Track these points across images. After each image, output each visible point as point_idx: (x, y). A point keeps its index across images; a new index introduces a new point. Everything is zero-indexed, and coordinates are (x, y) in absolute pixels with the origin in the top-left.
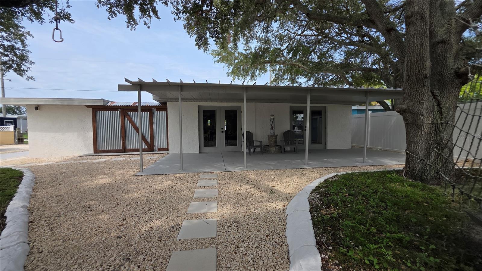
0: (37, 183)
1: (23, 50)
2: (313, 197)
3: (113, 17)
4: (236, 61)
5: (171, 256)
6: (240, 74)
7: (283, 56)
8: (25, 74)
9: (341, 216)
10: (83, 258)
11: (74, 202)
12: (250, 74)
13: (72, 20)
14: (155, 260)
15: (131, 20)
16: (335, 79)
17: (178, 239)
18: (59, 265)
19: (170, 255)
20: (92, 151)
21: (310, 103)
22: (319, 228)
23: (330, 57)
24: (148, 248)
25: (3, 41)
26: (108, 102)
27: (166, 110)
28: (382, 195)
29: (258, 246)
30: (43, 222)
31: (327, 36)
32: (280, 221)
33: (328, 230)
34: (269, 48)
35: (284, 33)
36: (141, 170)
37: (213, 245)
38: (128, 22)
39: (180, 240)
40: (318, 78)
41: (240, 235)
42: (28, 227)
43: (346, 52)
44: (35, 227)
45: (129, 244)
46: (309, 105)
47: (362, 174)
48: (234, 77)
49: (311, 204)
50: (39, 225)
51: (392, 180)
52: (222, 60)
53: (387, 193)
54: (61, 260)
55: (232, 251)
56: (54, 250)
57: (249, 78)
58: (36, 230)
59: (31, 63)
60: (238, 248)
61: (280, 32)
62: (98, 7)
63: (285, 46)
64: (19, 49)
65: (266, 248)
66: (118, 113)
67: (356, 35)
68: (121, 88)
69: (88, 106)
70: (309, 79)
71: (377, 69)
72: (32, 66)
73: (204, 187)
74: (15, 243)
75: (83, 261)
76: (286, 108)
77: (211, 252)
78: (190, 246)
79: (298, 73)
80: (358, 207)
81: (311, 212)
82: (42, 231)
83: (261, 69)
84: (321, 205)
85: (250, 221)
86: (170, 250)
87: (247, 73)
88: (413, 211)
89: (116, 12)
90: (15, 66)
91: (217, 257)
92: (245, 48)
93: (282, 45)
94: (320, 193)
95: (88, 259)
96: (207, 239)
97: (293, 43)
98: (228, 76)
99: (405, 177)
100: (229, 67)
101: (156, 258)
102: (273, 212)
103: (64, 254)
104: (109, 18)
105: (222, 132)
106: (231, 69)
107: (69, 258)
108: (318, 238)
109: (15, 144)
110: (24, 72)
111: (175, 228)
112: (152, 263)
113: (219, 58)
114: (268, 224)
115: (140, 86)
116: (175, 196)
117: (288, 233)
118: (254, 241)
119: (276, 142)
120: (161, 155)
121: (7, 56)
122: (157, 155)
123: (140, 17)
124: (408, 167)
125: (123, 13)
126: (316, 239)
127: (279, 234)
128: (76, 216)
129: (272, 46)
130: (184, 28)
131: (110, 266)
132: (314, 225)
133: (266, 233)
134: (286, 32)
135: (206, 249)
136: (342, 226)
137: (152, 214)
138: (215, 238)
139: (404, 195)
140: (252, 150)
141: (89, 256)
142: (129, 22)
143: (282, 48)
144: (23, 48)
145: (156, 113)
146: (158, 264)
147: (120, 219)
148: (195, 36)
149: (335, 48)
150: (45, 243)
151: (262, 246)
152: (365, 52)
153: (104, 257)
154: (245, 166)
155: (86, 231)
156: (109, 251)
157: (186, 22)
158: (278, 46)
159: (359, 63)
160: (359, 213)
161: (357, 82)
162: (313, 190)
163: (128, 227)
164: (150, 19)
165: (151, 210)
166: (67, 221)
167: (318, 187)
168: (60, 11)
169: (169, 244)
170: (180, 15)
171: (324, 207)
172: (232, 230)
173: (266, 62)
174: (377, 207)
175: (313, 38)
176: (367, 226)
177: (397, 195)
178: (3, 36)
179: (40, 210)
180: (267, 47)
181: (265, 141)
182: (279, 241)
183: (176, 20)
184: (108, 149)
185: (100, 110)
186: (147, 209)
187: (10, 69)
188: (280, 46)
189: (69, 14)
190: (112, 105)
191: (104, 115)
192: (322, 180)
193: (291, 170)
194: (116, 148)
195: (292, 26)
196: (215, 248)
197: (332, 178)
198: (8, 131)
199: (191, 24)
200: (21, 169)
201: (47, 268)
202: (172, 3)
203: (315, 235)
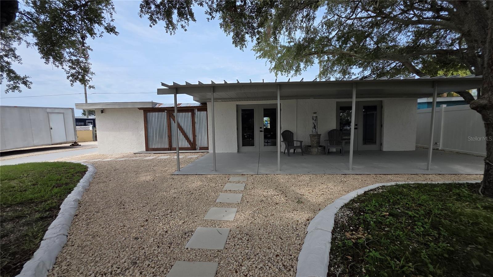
0: (95, 178)
1: (85, 62)
2: (342, 214)
3: (154, 25)
4: (279, 55)
5: (173, 265)
6: (284, 69)
7: (331, 45)
8: (88, 84)
9: (369, 243)
10: (101, 256)
11: (114, 198)
12: (294, 68)
13: (117, 32)
14: (158, 268)
15: (170, 25)
16: (399, 67)
17: (186, 247)
18: (81, 261)
19: (172, 263)
20: (144, 149)
21: (356, 98)
22: (336, 256)
23: (394, 40)
24: (155, 253)
25: (71, 56)
26: (156, 104)
27: (206, 110)
28: (438, 219)
29: (263, 267)
30: (84, 216)
31: (387, 16)
32: (298, 238)
33: (348, 259)
34: (315, 37)
35: (333, 18)
36: (178, 170)
37: (217, 259)
38: (166, 28)
39: (187, 249)
40: (377, 67)
41: (247, 251)
42: (73, 219)
43: (415, 33)
44: (77, 220)
45: (142, 247)
46: (354, 100)
47: (419, 186)
48: (277, 72)
49: (336, 223)
50: (81, 219)
51: (460, 198)
52: (264, 55)
53: (446, 217)
54: (85, 255)
55: (233, 269)
56: (83, 245)
57: (293, 72)
58: (77, 224)
59: (92, 73)
60: (240, 267)
61: (329, 17)
62: (141, 17)
63: (334, 33)
64: (82, 62)
65: (271, 271)
66: (165, 114)
67: (428, 10)
68: (160, 92)
69: (140, 109)
70: (365, 69)
71: (457, 50)
72: (93, 77)
73: (230, 191)
74: (56, 235)
75: (100, 259)
76: (331, 104)
77: (213, 266)
78: (194, 257)
79: (351, 63)
80: (397, 234)
81: (333, 232)
82: (81, 224)
83: (306, 62)
84: (348, 225)
85: (264, 235)
86: (174, 259)
87: (291, 67)
88: (480, 247)
89: (157, 19)
90: (80, 77)
91: (216, 273)
92: (289, 40)
93: (330, 33)
94: (352, 209)
95: (105, 257)
96: (213, 252)
97: (344, 29)
98: (271, 72)
99: (483, 194)
100: (271, 63)
101: (159, 266)
102: (293, 227)
103: (89, 249)
104: (151, 26)
105: (261, 131)
106: (274, 64)
107: (91, 255)
108: (332, 269)
109: (93, 141)
110: (87, 82)
111: (187, 235)
112: (153, 270)
113: (261, 53)
114: (283, 241)
115: (176, 89)
116: (199, 200)
117: (301, 256)
118: (260, 260)
119: (319, 142)
120: (202, 154)
121: (74, 69)
122: (198, 154)
123: (178, 21)
124: (488, 182)
125: (163, 19)
126: (329, 270)
127: (291, 255)
128: (110, 213)
129: (319, 34)
130: (220, 27)
131: (118, 268)
132: (332, 252)
133: (276, 252)
134: (336, 17)
135: (209, 263)
136: (367, 257)
137: (172, 216)
138: (221, 252)
139: (471, 222)
140: (292, 151)
141: (106, 254)
142: (168, 27)
143: (331, 36)
144: (85, 61)
145: (197, 113)
146: (159, 273)
147: (144, 220)
148: (232, 34)
149: (399, 29)
150: (79, 237)
151: (268, 267)
152: (442, 30)
153: (117, 258)
154: (279, 169)
155: (113, 229)
156: (123, 251)
157: (222, 20)
158: (325, 34)
159: (432, 44)
160: (397, 241)
161: (429, 68)
162: (345, 204)
163: (147, 229)
164: (188, 21)
165: (173, 212)
166: (102, 217)
167: (353, 201)
168: (107, 25)
169: (176, 252)
170: (214, 14)
171: (351, 228)
172: (242, 244)
173: (311, 54)
174: (424, 235)
175: (370, 20)
176: (402, 262)
177: (461, 221)
178: (71, 52)
179: (87, 204)
180: (312, 36)
181: (307, 141)
182: (288, 265)
183: (210, 20)
184: (157, 147)
185: (150, 112)
186: (170, 211)
187: (77, 79)
188: (328, 34)
189: (114, 27)
190: (159, 107)
191: (153, 116)
192: (361, 191)
193: (329, 176)
194: (163, 147)
195: (343, 9)
196: (218, 263)
197: (375, 190)
198: (89, 130)
199: (227, 22)
200: (87, 164)
201: (71, 262)
202: (207, 3)
203: (329, 265)
